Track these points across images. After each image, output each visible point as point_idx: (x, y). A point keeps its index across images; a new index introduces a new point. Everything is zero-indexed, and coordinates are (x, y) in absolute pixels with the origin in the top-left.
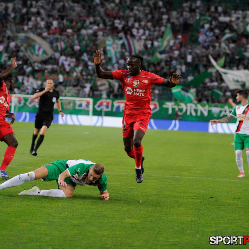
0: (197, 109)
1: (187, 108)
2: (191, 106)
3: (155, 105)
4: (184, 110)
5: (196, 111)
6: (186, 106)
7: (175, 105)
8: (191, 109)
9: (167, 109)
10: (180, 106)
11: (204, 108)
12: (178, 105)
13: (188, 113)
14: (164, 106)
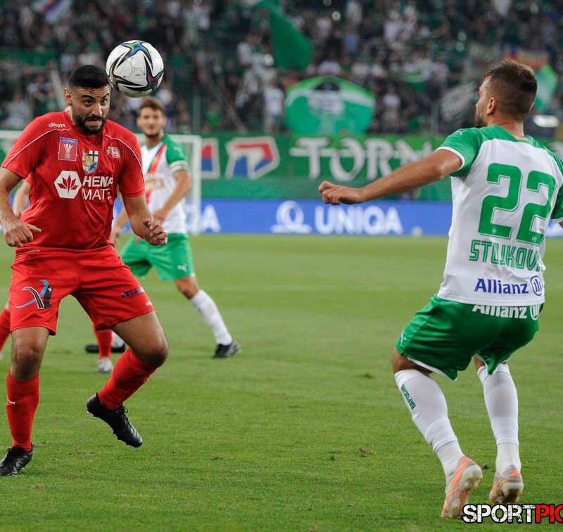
0: (397, 155)
1: (367, 153)
2: (379, 149)
3: (265, 148)
4: (359, 163)
5: (394, 163)
6: (365, 148)
7: (329, 146)
8: (378, 160)
9: (305, 161)
10: (346, 148)
11: (420, 152)
12: (340, 147)
13: (372, 172)
14: (296, 152)
